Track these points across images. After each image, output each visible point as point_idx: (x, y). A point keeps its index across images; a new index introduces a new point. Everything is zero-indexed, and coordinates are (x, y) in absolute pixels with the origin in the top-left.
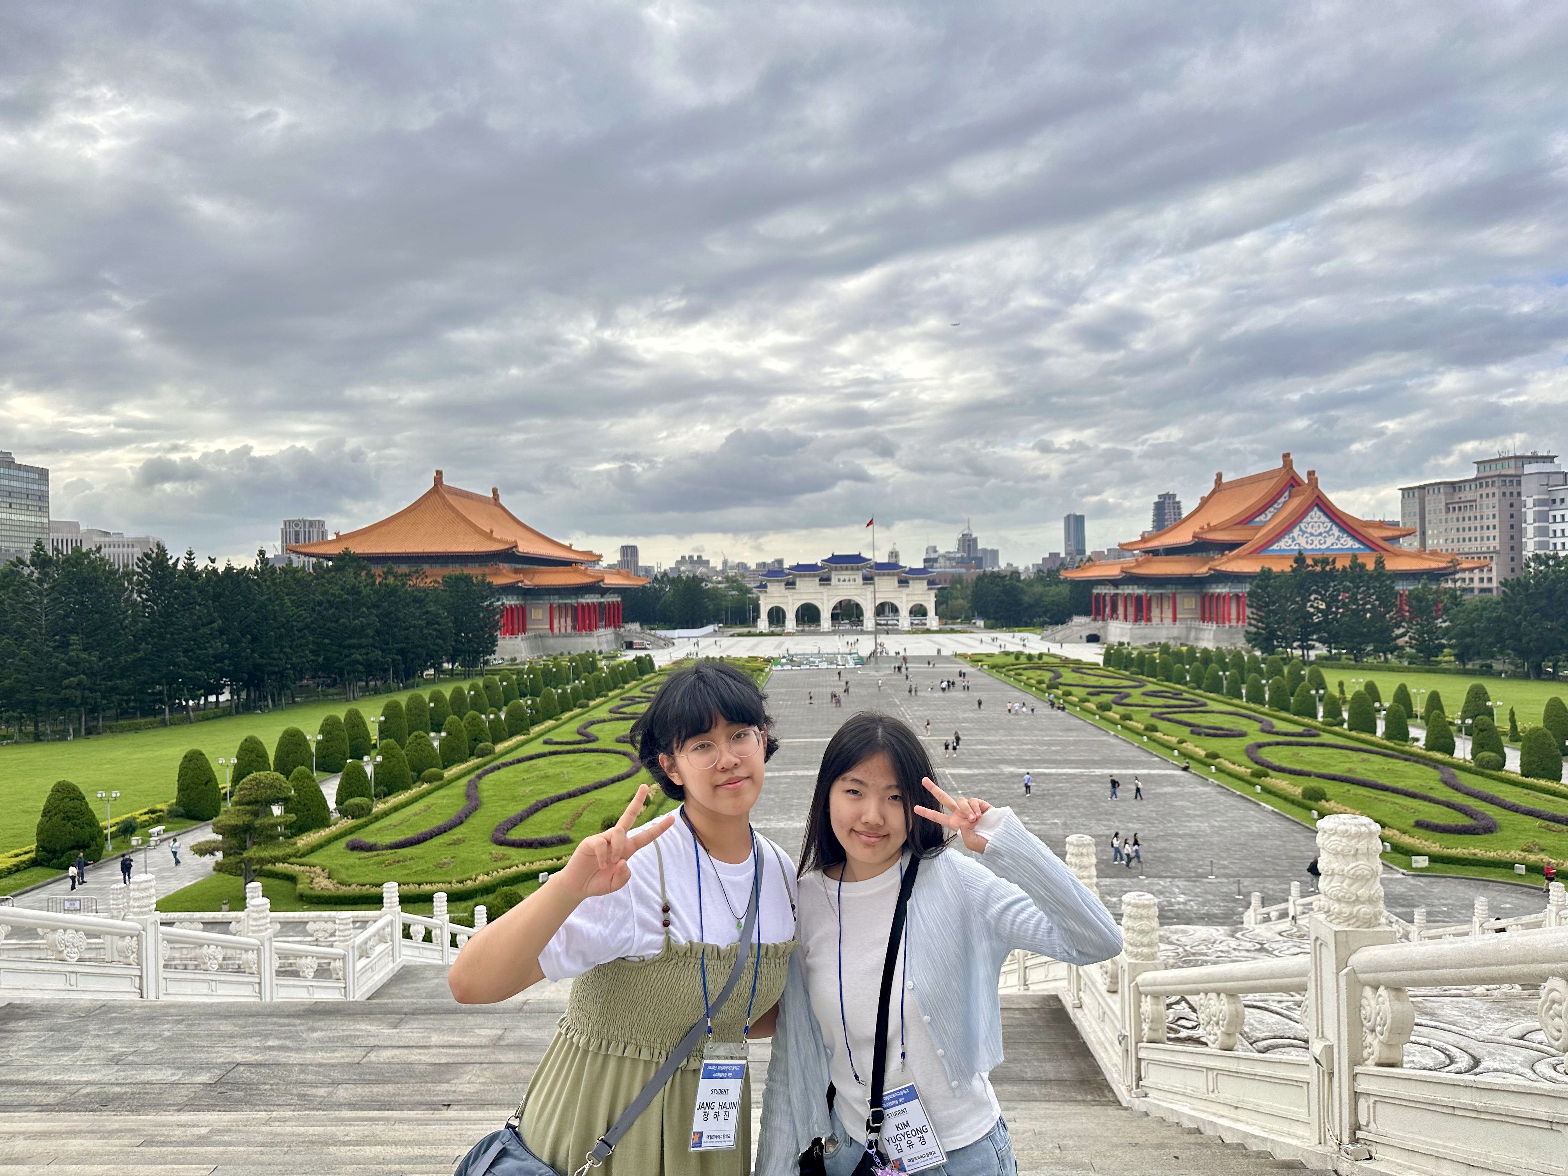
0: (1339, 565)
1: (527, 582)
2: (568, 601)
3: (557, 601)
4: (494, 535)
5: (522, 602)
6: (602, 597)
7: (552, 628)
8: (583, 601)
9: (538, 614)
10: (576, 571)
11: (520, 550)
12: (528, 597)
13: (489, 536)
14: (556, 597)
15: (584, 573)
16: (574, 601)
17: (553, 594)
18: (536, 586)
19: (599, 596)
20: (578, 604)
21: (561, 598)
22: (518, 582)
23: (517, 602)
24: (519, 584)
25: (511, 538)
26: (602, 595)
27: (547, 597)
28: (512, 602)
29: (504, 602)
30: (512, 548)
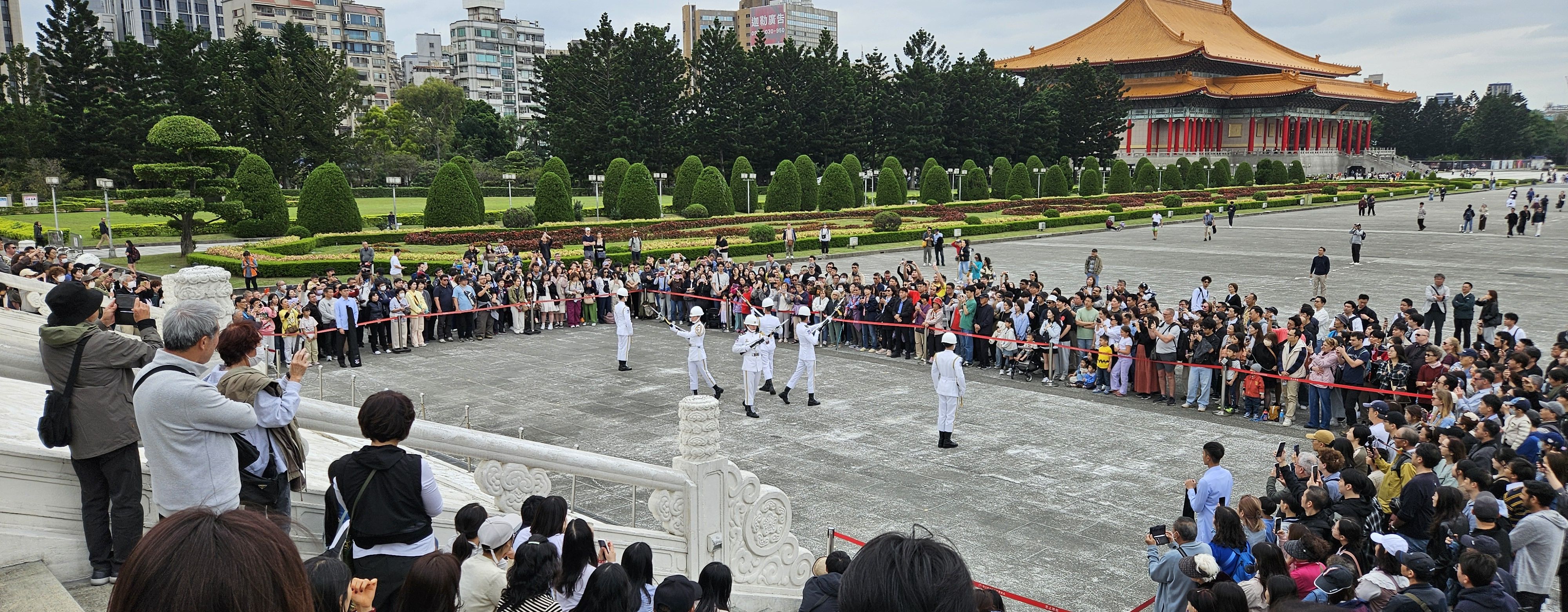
1: (1217, 92)
2: (1274, 115)
3: (1259, 114)
4: (1186, 39)
5: (1218, 116)
6: (1331, 113)
7: (1250, 147)
8: (1292, 115)
9: (1236, 130)
10: (1286, 78)
11: (1211, 54)
12: (1225, 111)
13: (1180, 40)
14: (1259, 110)
15: (1295, 81)
16: (1280, 114)
17: (1255, 107)
18: (1232, 96)
19: (1326, 112)
20: (1285, 117)
21: (1265, 112)
22: (1200, 90)
23: (1209, 116)
24: (1202, 92)
25: (1198, 39)
26: (1332, 111)
27: (1248, 110)
28: (1200, 116)
29: (1188, 114)
30: (1197, 51)
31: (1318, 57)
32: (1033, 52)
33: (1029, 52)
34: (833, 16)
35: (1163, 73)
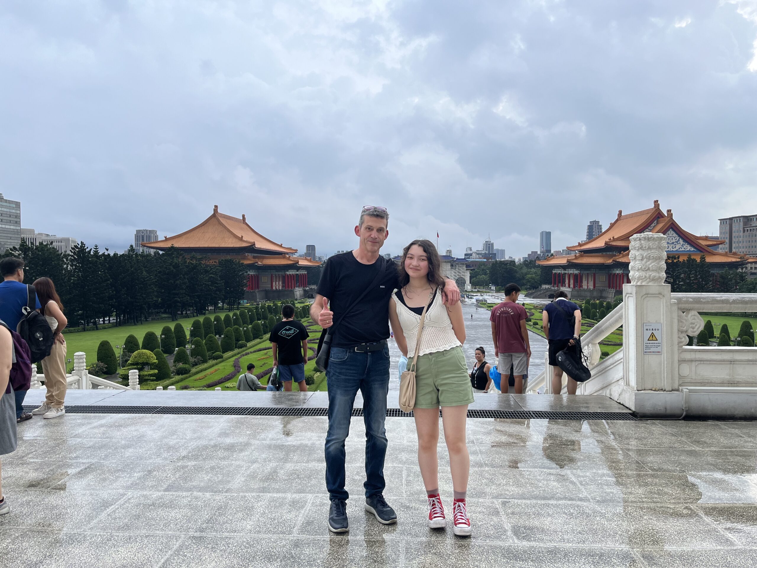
0: (681, 259)
1: (260, 263)
2: (281, 273)
3: (274, 273)
4: (243, 239)
6: (297, 272)
7: (272, 287)
8: (288, 273)
9: (265, 280)
10: (284, 258)
11: (256, 246)
12: (260, 271)
15: (289, 259)
16: (283, 273)
17: (273, 270)
18: (264, 265)
19: (296, 271)
20: (285, 274)
21: (277, 271)
22: (255, 263)
23: (255, 273)
24: (256, 264)
25: (252, 240)
26: (297, 271)
27: (269, 271)
28: (252, 273)
29: (249, 273)
30: (252, 246)
31: (282, 244)
32: (167, 239)
33: (164, 239)
34: (18, 205)
35: (234, 254)
